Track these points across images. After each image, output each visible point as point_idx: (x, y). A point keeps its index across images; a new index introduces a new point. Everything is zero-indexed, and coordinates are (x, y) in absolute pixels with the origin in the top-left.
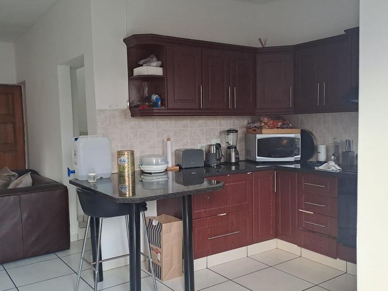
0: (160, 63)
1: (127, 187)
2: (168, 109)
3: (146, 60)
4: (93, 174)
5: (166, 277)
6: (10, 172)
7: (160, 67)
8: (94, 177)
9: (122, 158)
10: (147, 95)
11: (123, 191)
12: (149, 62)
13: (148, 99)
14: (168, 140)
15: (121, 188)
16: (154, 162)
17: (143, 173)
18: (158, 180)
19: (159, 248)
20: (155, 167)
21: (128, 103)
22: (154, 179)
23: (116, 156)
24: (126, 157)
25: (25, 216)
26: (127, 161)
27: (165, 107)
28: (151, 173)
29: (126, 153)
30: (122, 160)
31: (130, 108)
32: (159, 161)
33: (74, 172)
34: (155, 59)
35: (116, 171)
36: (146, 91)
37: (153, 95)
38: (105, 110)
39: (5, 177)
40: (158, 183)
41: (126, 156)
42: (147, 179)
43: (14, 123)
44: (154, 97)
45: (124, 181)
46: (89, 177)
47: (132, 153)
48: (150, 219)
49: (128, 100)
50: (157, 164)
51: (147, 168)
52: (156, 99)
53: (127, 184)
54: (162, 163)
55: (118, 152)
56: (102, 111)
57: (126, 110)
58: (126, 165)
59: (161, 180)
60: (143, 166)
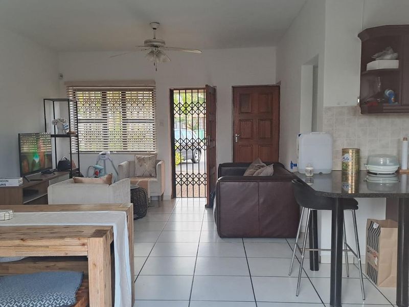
0: (396, 55)
1: (350, 186)
2: (401, 105)
3: (381, 53)
4: (310, 169)
5: (382, 284)
6: (261, 163)
7: (397, 59)
8: (311, 172)
9: (346, 155)
10: (380, 91)
11: (345, 189)
12: (385, 54)
13: (381, 94)
14: (404, 140)
15: (343, 186)
16: (382, 163)
17: (369, 173)
18: (384, 182)
19: (376, 252)
20: (382, 167)
21: (359, 100)
22: (381, 181)
23: (341, 153)
24: (350, 156)
25: (261, 200)
26: (350, 159)
27: (398, 103)
28: (376, 174)
29: (350, 151)
30: (346, 158)
31: (360, 104)
32: (388, 162)
33: (296, 165)
34: (391, 50)
35: (339, 168)
36: (379, 87)
37: (387, 90)
38: (333, 107)
39: (256, 167)
40: (384, 184)
41: (351, 154)
42: (373, 179)
43: (271, 120)
44: (387, 92)
45: (347, 179)
46: (306, 171)
47: (358, 151)
48: (372, 222)
49: (359, 96)
50: (385, 164)
51: (373, 168)
52: (389, 94)
53: (350, 182)
54: (391, 164)
55: (343, 149)
56: (329, 109)
57: (356, 107)
58: (350, 163)
59: (387, 182)
60: (368, 166)
